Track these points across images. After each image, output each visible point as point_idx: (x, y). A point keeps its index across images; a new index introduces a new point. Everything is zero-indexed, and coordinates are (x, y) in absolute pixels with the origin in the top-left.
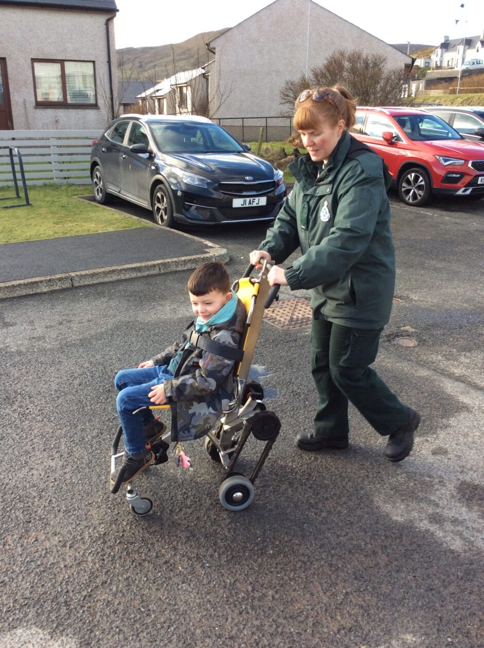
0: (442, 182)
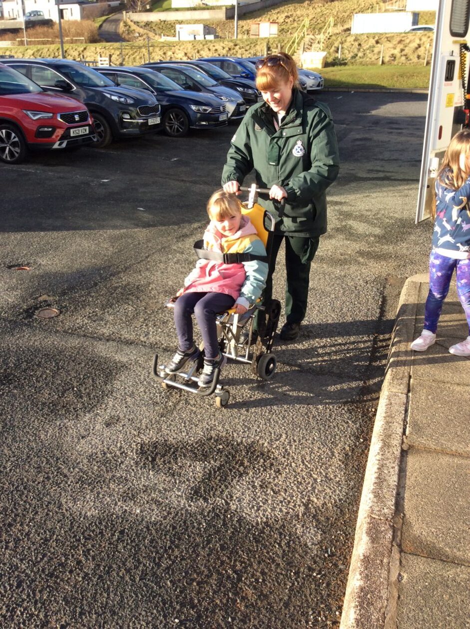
0: (35, 137)
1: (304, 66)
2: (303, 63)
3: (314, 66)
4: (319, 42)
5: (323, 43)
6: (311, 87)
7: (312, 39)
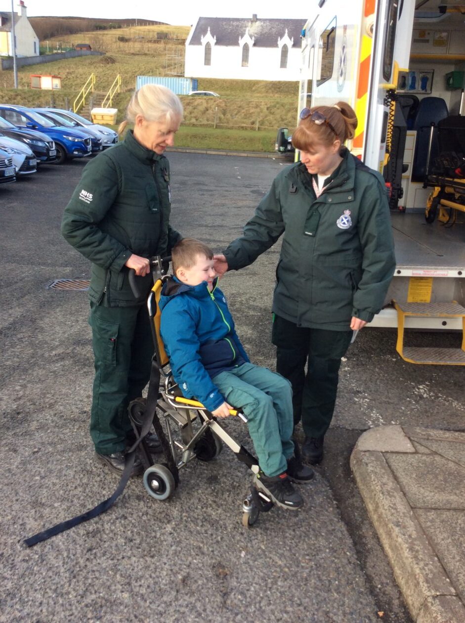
1: (95, 121)
2: (93, 118)
3: (105, 122)
4: (108, 99)
5: (112, 100)
6: (106, 143)
7: (100, 95)
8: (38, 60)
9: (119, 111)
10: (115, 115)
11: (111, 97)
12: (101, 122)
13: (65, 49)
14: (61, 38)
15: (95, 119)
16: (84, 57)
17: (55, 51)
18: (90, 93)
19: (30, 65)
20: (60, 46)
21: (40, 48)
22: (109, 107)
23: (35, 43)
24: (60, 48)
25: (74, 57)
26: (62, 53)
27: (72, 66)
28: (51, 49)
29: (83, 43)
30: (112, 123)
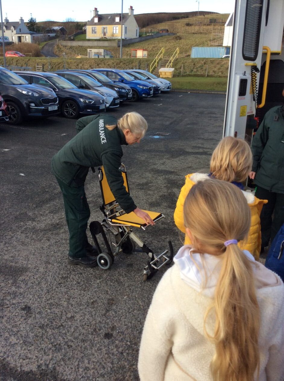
1: (161, 76)
2: (160, 74)
3: (166, 76)
4: (170, 62)
5: (173, 63)
6: (164, 89)
7: (166, 60)
8: (137, 40)
9: (176, 69)
10: (172, 72)
11: (172, 61)
12: (164, 76)
13: (153, 33)
14: (152, 26)
15: (161, 74)
16: (163, 37)
17: (148, 34)
18: (161, 59)
19: (133, 43)
20: (151, 31)
21: (140, 33)
22: (170, 67)
23: (137, 30)
24: (151, 32)
25: (158, 37)
26: (152, 35)
27: (156, 42)
28: (146, 33)
29: (165, 28)
30: (170, 77)
